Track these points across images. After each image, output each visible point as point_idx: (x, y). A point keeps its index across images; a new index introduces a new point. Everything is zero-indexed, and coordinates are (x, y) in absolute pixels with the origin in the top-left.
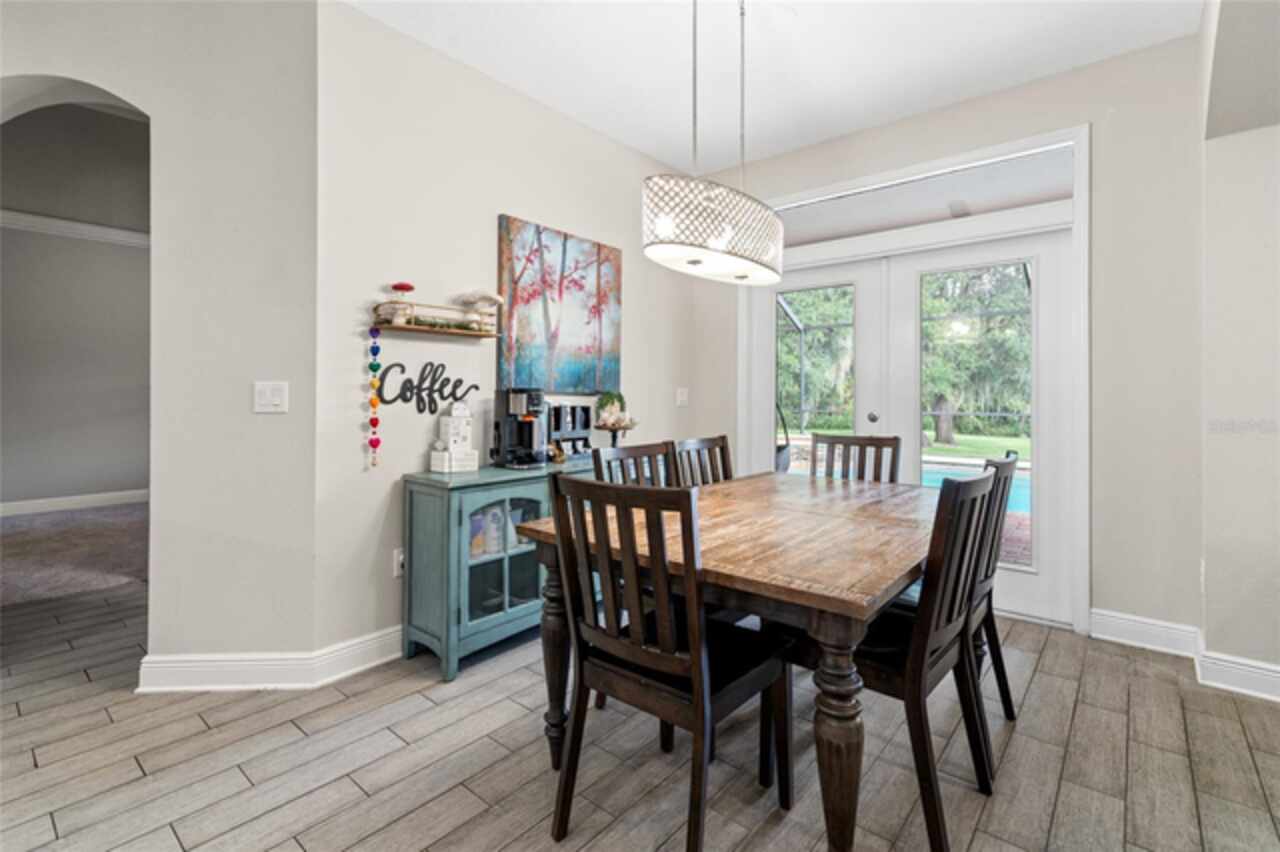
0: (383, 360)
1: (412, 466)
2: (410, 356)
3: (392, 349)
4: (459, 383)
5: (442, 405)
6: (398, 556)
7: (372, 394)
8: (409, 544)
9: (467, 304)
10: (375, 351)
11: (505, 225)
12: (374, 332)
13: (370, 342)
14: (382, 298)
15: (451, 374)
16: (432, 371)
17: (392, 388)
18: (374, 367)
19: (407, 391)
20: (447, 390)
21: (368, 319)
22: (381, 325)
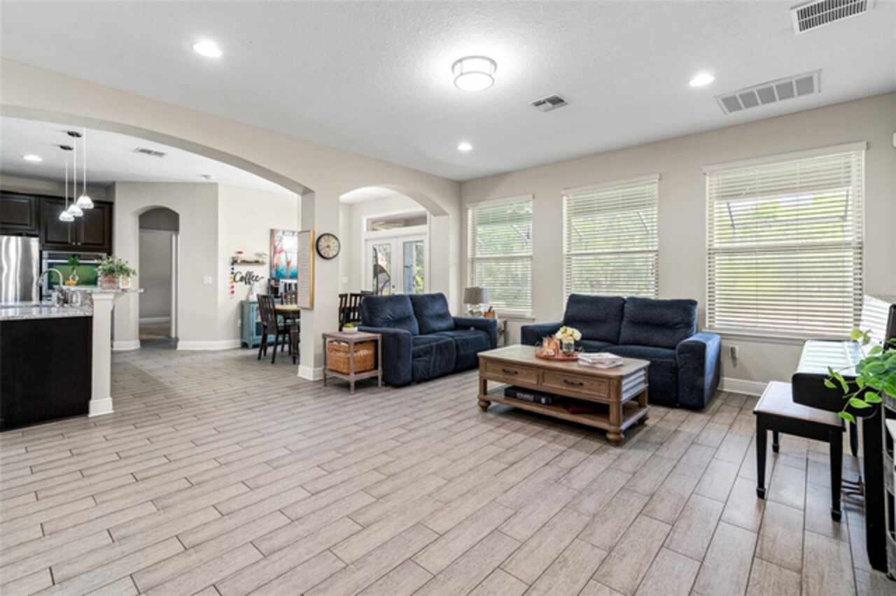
0: (235, 271)
1: (244, 298)
2: (243, 270)
3: (237, 268)
4: (257, 277)
5: (252, 282)
6: (239, 322)
7: (232, 280)
8: (242, 318)
9: (260, 255)
10: (233, 269)
11: (272, 232)
12: (233, 264)
13: (232, 267)
14: (235, 255)
15: (255, 274)
16: (249, 274)
17: (238, 278)
18: (233, 273)
19: (242, 279)
20: (254, 278)
21: (231, 261)
22: (234, 262)
